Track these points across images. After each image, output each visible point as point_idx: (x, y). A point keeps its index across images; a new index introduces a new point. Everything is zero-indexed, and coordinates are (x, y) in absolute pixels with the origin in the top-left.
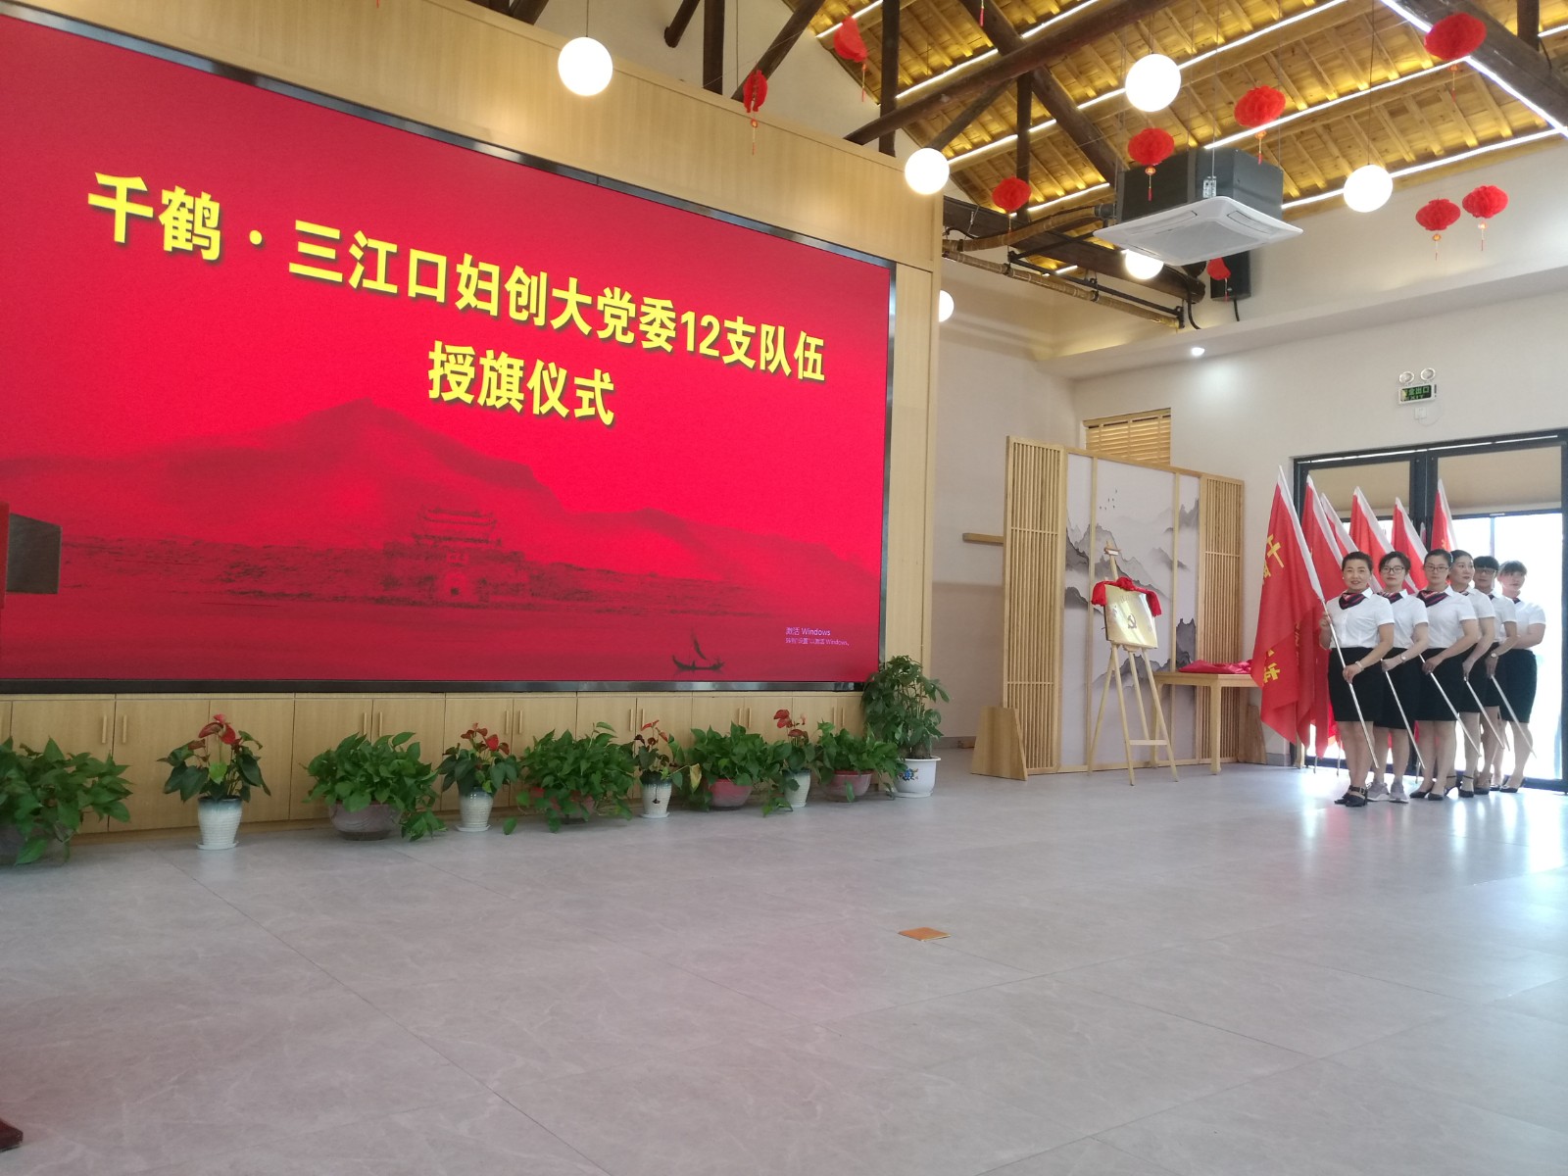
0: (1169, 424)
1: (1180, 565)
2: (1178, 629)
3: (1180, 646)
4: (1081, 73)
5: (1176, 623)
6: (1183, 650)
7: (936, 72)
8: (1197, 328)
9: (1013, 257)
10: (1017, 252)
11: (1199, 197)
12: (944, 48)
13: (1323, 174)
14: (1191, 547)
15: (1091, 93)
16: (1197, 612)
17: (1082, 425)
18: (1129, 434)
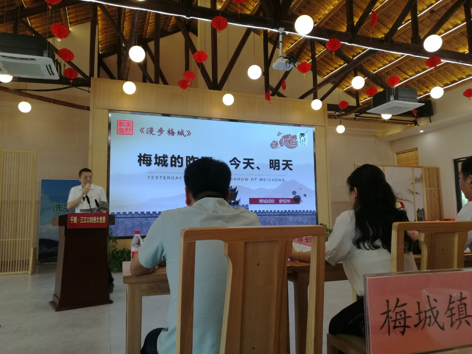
0: (417, 152)
1: (417, 193)
2: (417, 211)
3: (419, 216)
4: (372, 64)
5: (417, 209)
6: (420, 217)
7: (336, 69)
8: (419, 126)
9: (356, 116)
10: (358, 114)
11: (389, 100)
12: (336, 63)
13: (449, 80)
14: (421, 188)
15: (377, 69)
16: (424, 206)
17: (395, 154)
18: (407, 155)
